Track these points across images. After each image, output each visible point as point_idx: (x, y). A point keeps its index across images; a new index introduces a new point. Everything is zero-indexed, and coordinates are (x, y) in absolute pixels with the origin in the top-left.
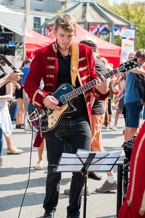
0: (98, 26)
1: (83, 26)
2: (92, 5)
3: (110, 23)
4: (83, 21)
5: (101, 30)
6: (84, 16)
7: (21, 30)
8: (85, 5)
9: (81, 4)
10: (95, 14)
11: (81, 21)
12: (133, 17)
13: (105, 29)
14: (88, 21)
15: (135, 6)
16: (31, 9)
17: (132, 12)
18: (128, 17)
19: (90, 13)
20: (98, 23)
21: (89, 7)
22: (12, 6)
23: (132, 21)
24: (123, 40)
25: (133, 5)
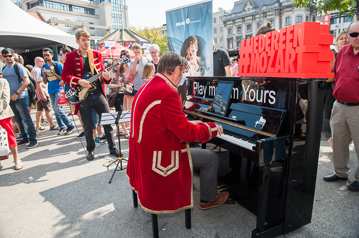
0: (131, 43)
1: (121, 43)
2: (126, 30)
3: (138, 41)
4: (121, 40)
6: (121, 38)
8: (121, 30)
9: (119, 30)
10: (128, 36)
11: (119, 41)
12: (151, 37)
14: (124, 40)
15: (152, 30)
17: (151, 34)
18: (149, 37)
19: (125, 35)
20: (130, 42)
21: (123, 32)
23: (151, 40)
24: (145, 50)
25: (150, 30)
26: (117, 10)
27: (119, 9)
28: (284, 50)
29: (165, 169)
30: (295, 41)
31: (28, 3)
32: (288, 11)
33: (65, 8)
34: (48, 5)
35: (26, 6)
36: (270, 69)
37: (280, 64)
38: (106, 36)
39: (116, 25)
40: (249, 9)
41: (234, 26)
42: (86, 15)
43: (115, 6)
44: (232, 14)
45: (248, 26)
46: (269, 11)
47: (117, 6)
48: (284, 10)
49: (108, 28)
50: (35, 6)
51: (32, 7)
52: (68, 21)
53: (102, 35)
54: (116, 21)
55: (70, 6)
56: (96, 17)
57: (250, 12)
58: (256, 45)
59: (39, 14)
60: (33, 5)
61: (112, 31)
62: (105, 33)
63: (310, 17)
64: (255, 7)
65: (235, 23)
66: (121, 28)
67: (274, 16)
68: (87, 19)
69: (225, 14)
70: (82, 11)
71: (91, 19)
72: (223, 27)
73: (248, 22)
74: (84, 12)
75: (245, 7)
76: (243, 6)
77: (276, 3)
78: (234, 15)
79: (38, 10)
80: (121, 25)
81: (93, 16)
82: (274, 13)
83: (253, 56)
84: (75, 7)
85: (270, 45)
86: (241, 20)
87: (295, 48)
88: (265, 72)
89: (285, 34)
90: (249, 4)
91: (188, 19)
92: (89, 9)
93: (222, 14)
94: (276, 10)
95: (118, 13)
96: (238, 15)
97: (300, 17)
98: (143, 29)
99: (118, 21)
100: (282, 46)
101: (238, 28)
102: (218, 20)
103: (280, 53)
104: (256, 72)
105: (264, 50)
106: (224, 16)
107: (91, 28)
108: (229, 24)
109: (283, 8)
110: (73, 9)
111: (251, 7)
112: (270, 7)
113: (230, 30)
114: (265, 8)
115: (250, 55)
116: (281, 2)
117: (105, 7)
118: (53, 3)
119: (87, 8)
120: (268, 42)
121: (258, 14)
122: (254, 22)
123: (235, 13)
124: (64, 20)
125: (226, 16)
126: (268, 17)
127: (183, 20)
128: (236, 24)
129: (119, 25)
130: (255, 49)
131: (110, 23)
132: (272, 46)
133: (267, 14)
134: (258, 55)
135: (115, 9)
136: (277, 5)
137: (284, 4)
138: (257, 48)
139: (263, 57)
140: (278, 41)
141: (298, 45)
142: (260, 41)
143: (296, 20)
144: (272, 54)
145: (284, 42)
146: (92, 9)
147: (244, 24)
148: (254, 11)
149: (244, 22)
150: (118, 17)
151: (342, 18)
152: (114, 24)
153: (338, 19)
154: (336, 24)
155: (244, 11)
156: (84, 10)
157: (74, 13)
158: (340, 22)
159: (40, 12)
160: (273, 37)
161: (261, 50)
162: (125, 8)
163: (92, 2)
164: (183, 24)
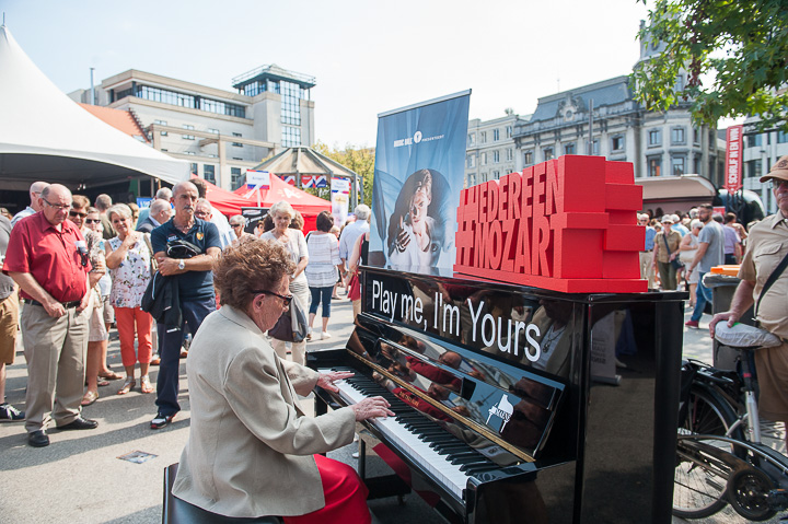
0: (314, 177)
1: (293, 178)
2: (305, 151)
3: (329, 174)
4: (294, 171)
5: (317, 182)
6: (294, 166)
8: (295, 151)
9: (291, 150)
10: (310, 163)
11: (290, 172)
12: (359, 166)
13: (323, 182)
14: (300, 171)
15: (362, 152)
16: (227, 157)
17: (358, 160)
18: (354, 166)
19: (302, 161)
20: (314, 175)
21: (300, 153)
22: (202, 154)
23: (358, 172)
24: (334, 194)
25: (359, 152)
26: (293, 109)
27: (297, 107)
28: (530, 220)
30: (549, 200)
31: (112, 92)
32: (654, 119)
33: (186, 102)
34: (151, 95)
35: (107, 97)
36: (507, 263)
37: (523, 253)
38: (264, 160)
39: (289, 139)
40: (569, 112)
41: (538, 148)
42: (229, 117)
43: (288, 101)
45: (567, 147)
46: (613, 119)
47: (292, 102)
49: (271, 146)
50: (125, 96)
51: (119, 98)
52: (190, 128)
53: (257, 160)
54: (288, 131)
55: (197, 98)
56: (248, 121)
57: (571, 119)
58: (483, 203)
59: (131, 113)
60: (122, 95)
61: (277, 152)
62: (264, 156)
63: (703, 132)
64: (583, 110)
65: (540, 141)
66: (298, 146)
67: (623, 128)
68: (230, 126)
69: (519, 122)
70: (221, 109)
71: (236, 125)
72: (514, 149)
74: (223, 112)
75: (562, 108)
76: (557, 107)
77: (627, 100)
78: (537, 125)
79: (131, 106)
80: (298, 140)
81: (241, 120)
82: (623, 121)
83: (478, 226)
84: (207, 101)
85: (506, 206)
86: (553, 135)
87: (548, 217)
88: (499, 269)
89: (531, 182)
90: (568, 103)
91: (419, 133)
92: (235, 105)
93: (512, 123)
94: (627, 115)
95: (293, 116)
96: (546, 125)
97: (680, 129)
98: (342, 148)
99: (293, 132)
100: (527, 210)
101: (546, 151)
102: (502, 134)
103: (523, 227)
105: (497, 218)
106: (516, 127)
107: (236, 144)
108: (527, 144)
109: (643, 113)
110: (202, 104)
111: (573, 110)
112: (616, 109)
113: (528, 155)
114: (603, 111)
115: (474, 226)
117: (268, 104)
118: (163, 92)
119: (230, 104)
120: (503, 198)
121: (587, 124)
122: (580, 140)
123: (539, 121)
124: (181, 126)
125: (521, 126)
126: (610, 131)
127: (409, 134)
128: (542, 144)
129: (294, 140)
130: (482, 212)
131: (277, 135)
132: (510, 207)
133: (609, 124)
134: (486, 225)
135: (288, 107)
136: (629, 105)
138: (485, 210)
139: (495, 233)
140: (520, 199)
141: (554, 211)
142: (490, 194)
143: (671, 137)
144: (509, 227)
146: (240, 106)
147: (558, 144)
148: (580, 117)
149: (558, 138)
150: (293, 122)
151: (773, 135)
152: (284, 137)
153: (764, 136)
154: (760, 145)
155: (559, 116)
156: (223, 108)
157: (204, 114)
158: (769, 143)
159: (135, 108)
160: (511, 188)
161: (492, 214)
162: (310, 105)
163: (242, 92)
164: (408, 142)
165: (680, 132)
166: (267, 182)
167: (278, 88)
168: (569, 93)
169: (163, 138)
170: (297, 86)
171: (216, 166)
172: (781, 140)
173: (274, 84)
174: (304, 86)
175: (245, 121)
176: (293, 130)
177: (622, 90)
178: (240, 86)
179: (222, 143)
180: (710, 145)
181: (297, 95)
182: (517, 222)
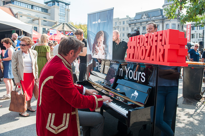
0: (69, 32)
1: (63, 32)
2: (67, 24)
4: (63, 30)
5: (70, 34)
6: (63, 28)
7: (31, 32)
8: (64, 24)
9: (62, 24)
10: (68, 28)
11: (62, 30)
13: (72, 34)
14: (65, 30)
16: (42, 24)
19: (66, 27)
20: (69, 31)
21: (65, 25)
22: (33, 23)
25: (83, 25)
26: (63, 11)
27: (64, 11)
28: (156, 46)
29: (56, 128)
30: (163, 41)
31: (4, 2)
32: (167, 21)
33: (29, 7)
34: (17, 4)
35: (2, 3)
37: (153, 55)
38: (53, 26)
39: (61, 20)
40: (144, 18)
42: (42, 12)
43: (61, 9)
44: (134, 20)
46: (156, 20)
47: (63, 9)
48: (165, 20)
49: (55, 22)
50: (8, 3)
51: (6, 4)
52: (30, 15)
53: (51, 26)
54: (61, 18)
55: (32, 6)
56: (49, 14)
57: (145, 20)
58: (138, 41)
59: (10, 9)
60: (7, 3)
61: (58, 24)
62: (53, 25)
63: (180, 25)
64: (148, 17)
66: (64, 22)
67: (159, 23)
68: (43, 15)
69: (130, 20)
70: (40, 10)
71: (45, 15)
72: (128, 27)
73: (144, 25)
75: (142, 16)
77: (160, 15)
79: (10, 7)
80: (64, 21)
81: (46, 13)
82: (159, 21)
83: (136, 48)
84: (35, 7)
85: (147, 42)
86: (140, 24)
87: (163, 45)
88: (144, 59)
89: (157, 36)
90: (144, 15)
92: (45, 9)
93: (128, 20)
94: (160, 20)
95: (63, 13)
96: (138, 21)
97: (174, 24)
98: (78, 24)
100: (155, 44)
101: (138, 28)
102: (125, 22)
103: (154, 48)
104: (138, 59)
105: (143, 45)
107: (45, 21)
108: (132, 26)
109: (165, 19)
110: (34, 8)
111: (146, 17)
112: (157, 18)
113: (132, 29)
114: (154, 18)
115: (134, 47)
116: (163, 15)
117: (55, 9)
118: (21, 3)
119: (43, 8)
120: (146, 40)
121: (149, 21)
123: (136, 20)
124: (27, 14)
128: (137, 26)
129: (63, 20)
130: (137, 43)
131: (57, 19)
132: (149, 43)
133: (155, 22)
134: (139, 47)
135: (61, 10)
136: (161, 17)
137: (165, 17)
138: (139, 43)
139: (143, 50)
140: (152, 40)
141: (165, 44)
142: (141, 39)
143: (172, 26)
144: (148, 48)
145: (156, 41)
146: (46, 9)
147: (141, 26)
148: (147, 19)
150: (63, 15)
151: (198, 27)
152: (60, 19)
153: (196, 27)
154: (195, 30)
155: (141, 18)
156: (41, 10)
157: (34, 11)
158: (197, 29)
159: (11, 7)
160: (149, 37)
161: (141, 44)
162: (68, 10)
163: (47, 5)
164: (97, 22)
165: (174, 25)
166: (56, 33)
167: (58, 5)
168: (144, 12)
169: (21, 18)
170: (65, 4)
171: (38, 27)
172: (200, 29)
173: (57, 3)
174: (66, 4)
175: (47, 14)
176: (63, 18)
177: (159, 12)
178: (46, 3)
179: (40, 20)
180: (182, 29)
181: (64, 7)
182: (151, 47)
